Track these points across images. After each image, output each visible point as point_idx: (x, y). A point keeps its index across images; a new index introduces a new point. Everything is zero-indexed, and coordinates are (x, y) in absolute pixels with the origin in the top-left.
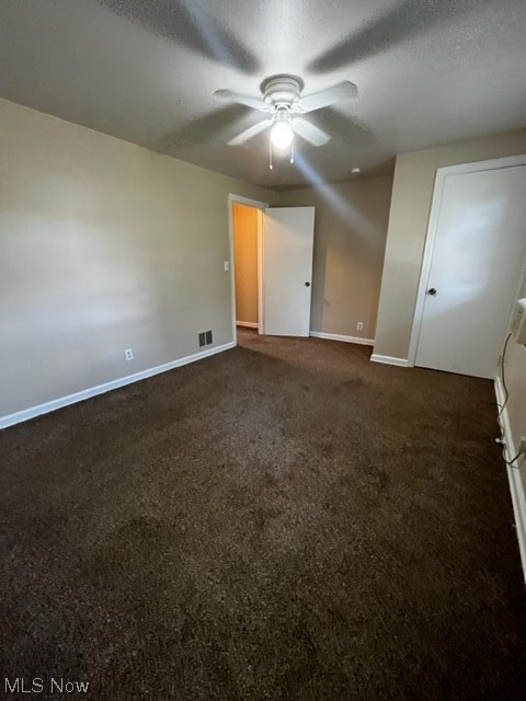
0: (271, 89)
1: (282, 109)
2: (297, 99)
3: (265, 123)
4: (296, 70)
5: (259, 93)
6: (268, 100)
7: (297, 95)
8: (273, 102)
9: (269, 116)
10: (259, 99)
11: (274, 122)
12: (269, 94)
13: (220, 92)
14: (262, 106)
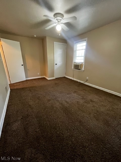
0: (56, 16)
1: (59, 21)
2: (62, 19)
3: (55, 24)
4: (62, 12)
5: (53, 17)
6: (56, 19)
7: (62, 18)
8: (57, 19)
9: (56, 23)
10: (53, 18)
11: (57, 24)
12: (56, 17)
13: (45, 16)
14: (54, 20)
